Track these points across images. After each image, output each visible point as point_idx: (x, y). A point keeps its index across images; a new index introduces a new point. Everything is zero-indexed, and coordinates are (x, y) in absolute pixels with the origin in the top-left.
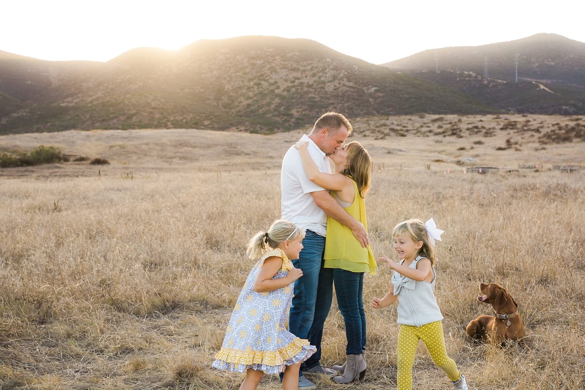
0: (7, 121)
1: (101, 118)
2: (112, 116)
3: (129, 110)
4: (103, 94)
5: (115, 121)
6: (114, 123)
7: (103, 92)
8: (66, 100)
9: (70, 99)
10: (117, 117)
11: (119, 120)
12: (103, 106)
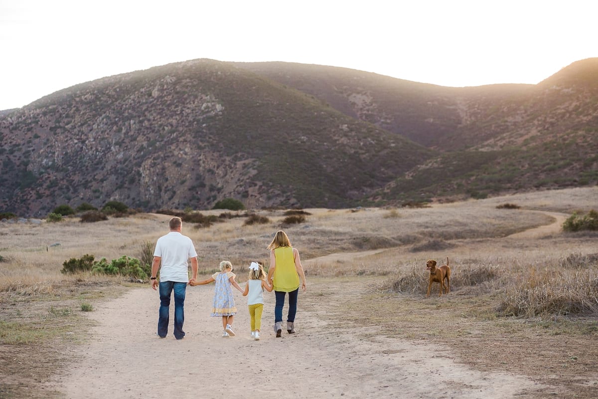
0: (412, 176)
1: (547, 167)
2: (562, 163)
3: (586, 153)
4: (539, 131)
5: (566, 170)
6: (566, 174)
7: (539, 129)
8: (486, 143)
9: (491, 141)
10: (568, 165)
11: (572, 169)
12: (546, 149)
